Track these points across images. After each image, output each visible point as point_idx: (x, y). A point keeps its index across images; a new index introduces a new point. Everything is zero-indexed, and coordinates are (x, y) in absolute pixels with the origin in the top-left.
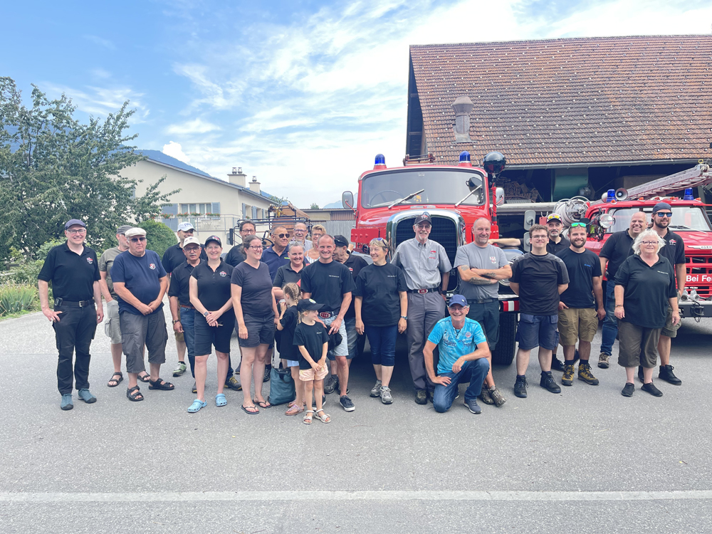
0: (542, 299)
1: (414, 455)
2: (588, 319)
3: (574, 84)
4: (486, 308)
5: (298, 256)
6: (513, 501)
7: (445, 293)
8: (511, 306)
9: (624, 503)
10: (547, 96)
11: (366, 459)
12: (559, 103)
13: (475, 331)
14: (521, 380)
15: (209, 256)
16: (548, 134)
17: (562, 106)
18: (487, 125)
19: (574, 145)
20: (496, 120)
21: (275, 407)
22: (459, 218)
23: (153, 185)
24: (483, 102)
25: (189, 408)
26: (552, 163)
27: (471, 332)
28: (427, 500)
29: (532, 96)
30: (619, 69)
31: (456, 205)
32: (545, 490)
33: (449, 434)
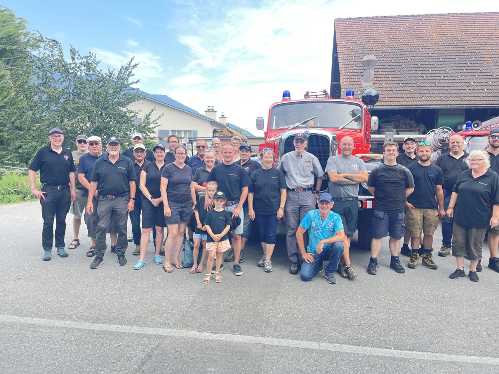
0: (391, 200)
1: (272, 311)
2: (431, 218)
3: (458, 47)
4: (347, 204)
5: (210, 159)
6: (335, 352)
7: (318, 193)
8: (369, 205)
9: (426, 362)
10: (436, 55)
11: (236, 310)
12: (445, 60)
13: (335, 222)
14: (373, 262)
15: (156, 158)
16: (435, 83)
17: (447, 63)
18: (387, 76)
19: (454, 92)
20: (395, 73)
21: (186, 269)
22: (333, 137)
23: (147, 114)
24: (386, 59)
25: (135, 266)
26: (436, 105)
27: (333, 222)
28: (268, 345)
29: (424, 55)
30: (493, 36)
31: (340, 129)
32: (365, 346)
33: (306, 297)
